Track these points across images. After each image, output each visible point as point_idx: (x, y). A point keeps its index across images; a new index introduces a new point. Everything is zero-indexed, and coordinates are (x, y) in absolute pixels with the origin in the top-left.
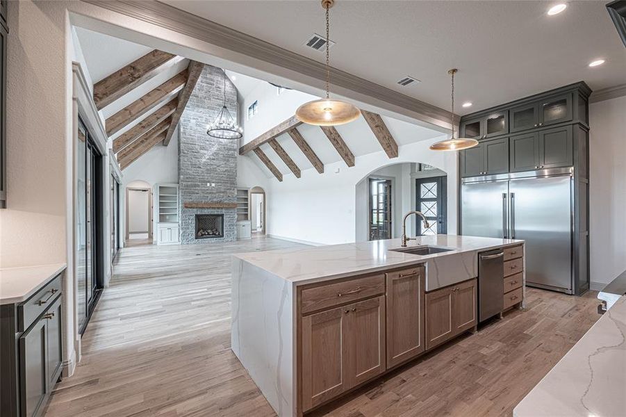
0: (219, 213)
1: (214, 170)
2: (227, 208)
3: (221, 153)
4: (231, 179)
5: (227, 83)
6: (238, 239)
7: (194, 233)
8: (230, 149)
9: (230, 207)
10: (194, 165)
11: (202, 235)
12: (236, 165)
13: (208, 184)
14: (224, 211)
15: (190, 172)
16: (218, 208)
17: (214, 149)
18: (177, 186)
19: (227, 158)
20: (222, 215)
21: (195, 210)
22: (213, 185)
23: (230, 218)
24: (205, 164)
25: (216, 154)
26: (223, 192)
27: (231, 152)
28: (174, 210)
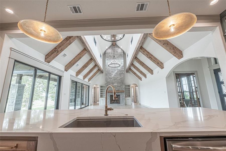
0: (118, 94)
1: (116, 79)
2: (121, 93)
3: (118, 73)
4: (122, 82)
5: (120, 49)
6: (126, 105)
7: (110, 101)
8: (122, 71)
9: (122, 92)
10: (110, 78)
11: (113, 102)
12: (124, 76)
13: (114, 84)
14: (120, 94)
15: (108, 80)
16: (118, 92)
17: (116, 72)
18: (105, 85)
19: (120, 74)
20: (119, 95)
21: (110, 93)
22: (116, 84)
23: (122, 96)
24: (113, 77)
25: (117, 73)
26: (119, 87)
27: (122, 72)
28: (104, 94)
